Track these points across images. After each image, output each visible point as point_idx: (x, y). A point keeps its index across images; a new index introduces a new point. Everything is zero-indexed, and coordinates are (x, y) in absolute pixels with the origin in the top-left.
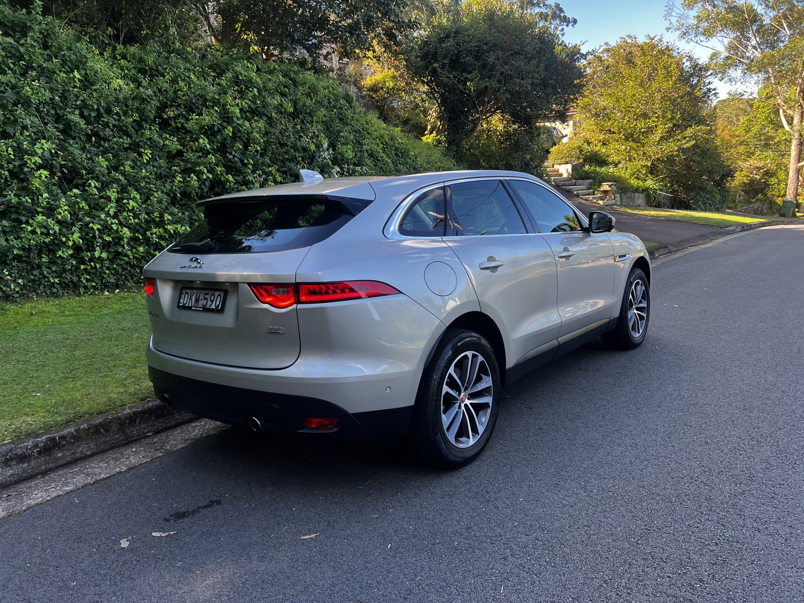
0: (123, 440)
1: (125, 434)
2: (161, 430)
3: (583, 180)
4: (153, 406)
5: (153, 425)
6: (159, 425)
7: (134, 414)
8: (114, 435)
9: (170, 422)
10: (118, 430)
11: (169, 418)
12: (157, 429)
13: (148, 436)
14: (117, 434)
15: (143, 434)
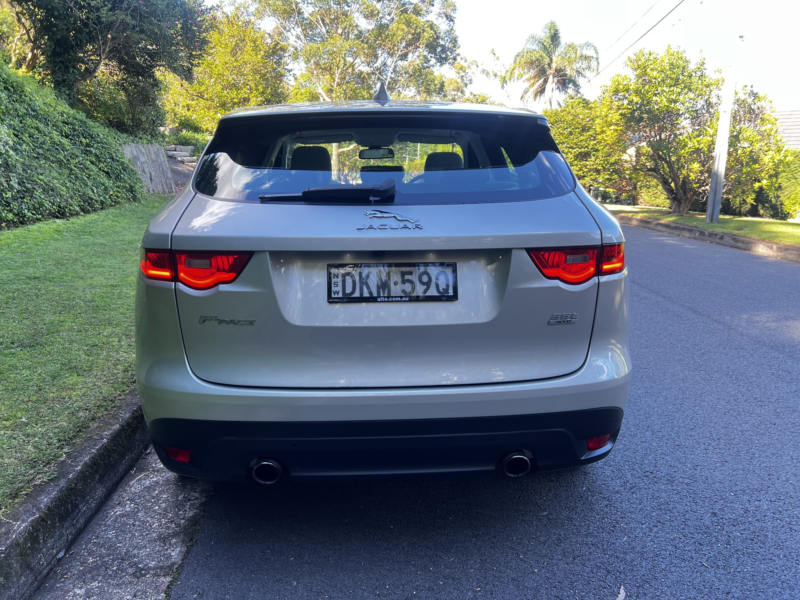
0: (32, 583)
1: (32, 570)
2: (72, 539)
3: (184, 145)
4: (52, 502)
5: (60, 537)
6: (68, 532)
7: (33, 527)
8: (19, 579)
9: (77, 521)
10: (21, 567)
11: (75, 514)
12: (67, 540)
13: (59, 560)
14: (21, 575)
15: (54, 557)
